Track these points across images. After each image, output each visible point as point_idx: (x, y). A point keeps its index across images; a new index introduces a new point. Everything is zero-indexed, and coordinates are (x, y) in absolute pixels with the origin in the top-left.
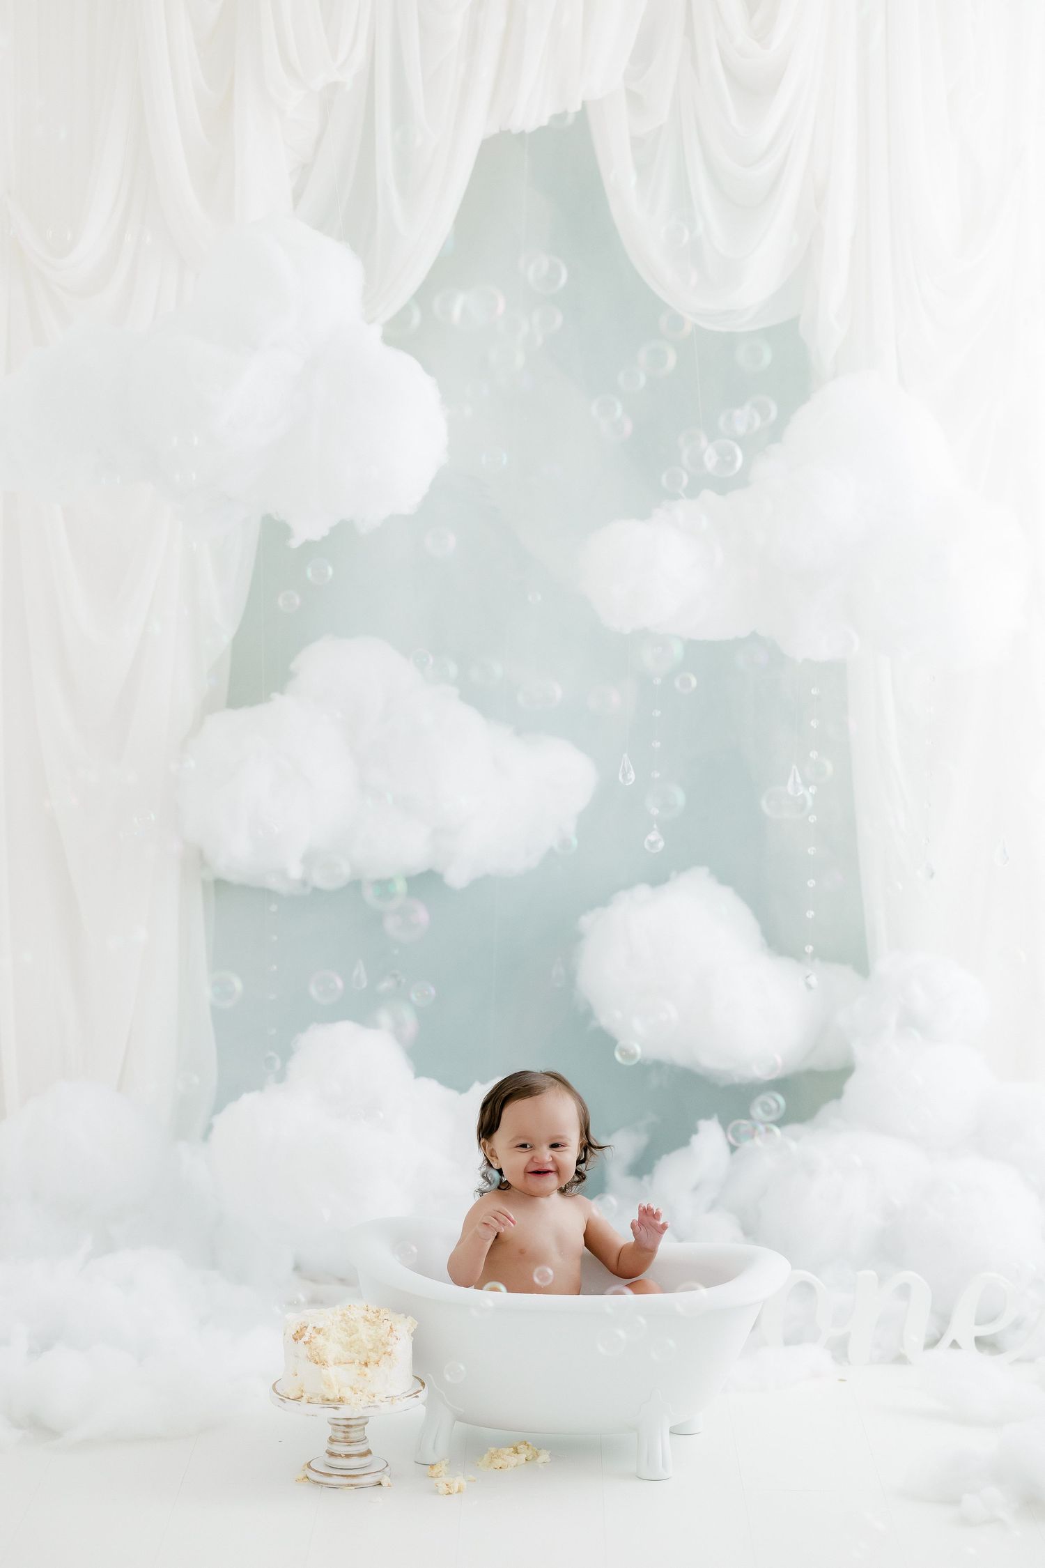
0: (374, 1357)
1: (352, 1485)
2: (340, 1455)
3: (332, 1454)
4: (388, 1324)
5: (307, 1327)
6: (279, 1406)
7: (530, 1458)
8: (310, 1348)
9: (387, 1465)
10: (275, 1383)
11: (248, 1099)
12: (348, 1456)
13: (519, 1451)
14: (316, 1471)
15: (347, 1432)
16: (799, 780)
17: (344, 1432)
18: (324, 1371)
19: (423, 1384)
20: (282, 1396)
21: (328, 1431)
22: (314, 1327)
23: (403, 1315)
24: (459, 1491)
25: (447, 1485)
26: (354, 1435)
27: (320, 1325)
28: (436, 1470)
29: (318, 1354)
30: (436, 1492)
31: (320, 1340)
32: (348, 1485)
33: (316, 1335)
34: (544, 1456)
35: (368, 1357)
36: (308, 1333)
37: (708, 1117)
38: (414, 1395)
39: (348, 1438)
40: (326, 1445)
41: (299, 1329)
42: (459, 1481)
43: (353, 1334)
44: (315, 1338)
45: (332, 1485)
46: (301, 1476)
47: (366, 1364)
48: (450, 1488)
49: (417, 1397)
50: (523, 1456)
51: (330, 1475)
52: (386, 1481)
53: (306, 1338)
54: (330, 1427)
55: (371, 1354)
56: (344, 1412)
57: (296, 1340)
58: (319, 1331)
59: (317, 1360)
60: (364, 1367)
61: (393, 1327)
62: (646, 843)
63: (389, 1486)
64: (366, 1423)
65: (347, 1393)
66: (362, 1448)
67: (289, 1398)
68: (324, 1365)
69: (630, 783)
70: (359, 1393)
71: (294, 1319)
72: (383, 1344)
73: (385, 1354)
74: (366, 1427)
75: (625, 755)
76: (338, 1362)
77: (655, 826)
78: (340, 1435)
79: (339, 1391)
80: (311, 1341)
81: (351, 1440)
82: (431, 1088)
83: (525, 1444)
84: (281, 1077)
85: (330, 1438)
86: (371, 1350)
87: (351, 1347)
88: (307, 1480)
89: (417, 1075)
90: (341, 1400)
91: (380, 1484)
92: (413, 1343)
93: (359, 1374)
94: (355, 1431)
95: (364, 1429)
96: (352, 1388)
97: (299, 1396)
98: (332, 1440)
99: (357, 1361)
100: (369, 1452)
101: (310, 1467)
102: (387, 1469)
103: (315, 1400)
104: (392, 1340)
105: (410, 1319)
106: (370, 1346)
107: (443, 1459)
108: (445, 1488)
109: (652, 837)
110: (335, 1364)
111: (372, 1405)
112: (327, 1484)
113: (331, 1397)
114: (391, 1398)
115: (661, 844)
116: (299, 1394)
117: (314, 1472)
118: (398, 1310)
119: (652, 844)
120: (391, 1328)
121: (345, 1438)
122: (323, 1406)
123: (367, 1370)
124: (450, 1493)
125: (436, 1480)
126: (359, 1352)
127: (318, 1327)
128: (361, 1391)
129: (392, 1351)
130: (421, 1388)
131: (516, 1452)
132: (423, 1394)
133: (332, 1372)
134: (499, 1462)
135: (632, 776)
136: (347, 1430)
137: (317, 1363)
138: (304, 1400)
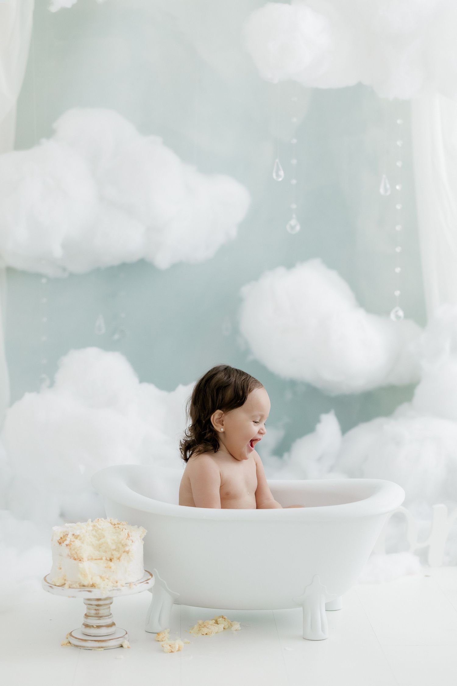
0: (116, 554)
1: (102, 647)
2: (93, 626)
3: (87, 626)
4: (126, 532)
5: (68, 535)
6: (48, 591)
7: (226, 627)
8: (71, 549)
9: (127, 633)
10: (46, 576)
11: (29, 397)
12: (99, 627)
13: (218, 623)
14: (76, 638)
15: (98, 610)
16: (388, 186)
17: (96, 610)
18: (81, 565)
19: (151, 575)
20: (51, 584)
21: (84, 610)
22: (73, 535)
23: (136, 526)
24: (179, 650)
25: (170, 646)
26: (102, 612)
27: (77, 533)
28: (161, 636)
29: (76, 553)
30: (162, 651)
31: (77, 543)
32: (99, 648)
33: (75, 540)
34: (237, 626)
35: (112, 555)
36: (69, 538)
37: (327, 411)
38: (146, 582)
39: (98, 614)
40: (82, 620)
41: (62, 536)
42: (179, 643)
43: (101, 539)
44: (74, 541)
45: (88, 647)
46: (66, 641)
47: (111, 560)
48: (172, 647)
49: (147, 583)
50: (221, 626)
51: (86, 640)
52: (126, 644)
53: (67, 542)
54: (85, 606)
55: (114, 553)
56: (96, 594)
57: (60, 543)
58: (76, 537)
59: (76, 557)
60: (109, 562)
61: (130, 534)
62: (288, 228)
63: (128, 647)
64: (111, 603)
65: (97, 580)
66: (108, 621)
67: (55, 585)
68: (80, 560)
69: (280, 179)
70: (106, 580)
71: (58, 530)
72: (123, 545)
73: (124, 552)
74: (111, 606)
75: (277, 160)
76: (91, 559)
77: (294, 216)
78: (93, 612)
79: (92, 579)
80: (71, 544)
81: (100, 615)
82: (150, 389)
83: (223, 618)
84: (52, 384)
85: (86, 615)
86: (115, 550)
87: (100, 548)
88: (69, 644)
89: (142, 380)
90: (93, 586)
91: (122, 646)
92: (144, 545)
93: (106, 567)
94: (103, 609)
95: (110, 607)
96: (101, 577)
97: (63, 583)
98: (87, 616)
99: (104, 558)
100: (113, 624)
101: (71, 634)
102: (126, 636)
103: (74, 586)
104: (129, 543)
105: (142, 529)
106: (114, 547)
107: (166, 629)
108: (169, 648)
109: (293, 222)
110: (88, 560)
111: (116, 588)
112: (84, 647)
113: (86, 583)
114: (129, 584)
115: (298, 228)
116: (62, 582)
117: (74, 639)
118: (132, 523)
119: (293, 228)
120: (128, 535)
121: (96, 614)
122: (80, 590)
123: (111, 564)
124: (172, 652)
125: (162, 643)
126: (105, 552)
127: (76, 534)
128: (107, 579)
129: (129, 550)
130: (150, 577)
131: (217, 622)
132: (152, 582)
133: (86, 565)
134: (205, 630)
135: (282, 173)
136: (97, 608)
137: (75, 559)
138: (66, 586)
